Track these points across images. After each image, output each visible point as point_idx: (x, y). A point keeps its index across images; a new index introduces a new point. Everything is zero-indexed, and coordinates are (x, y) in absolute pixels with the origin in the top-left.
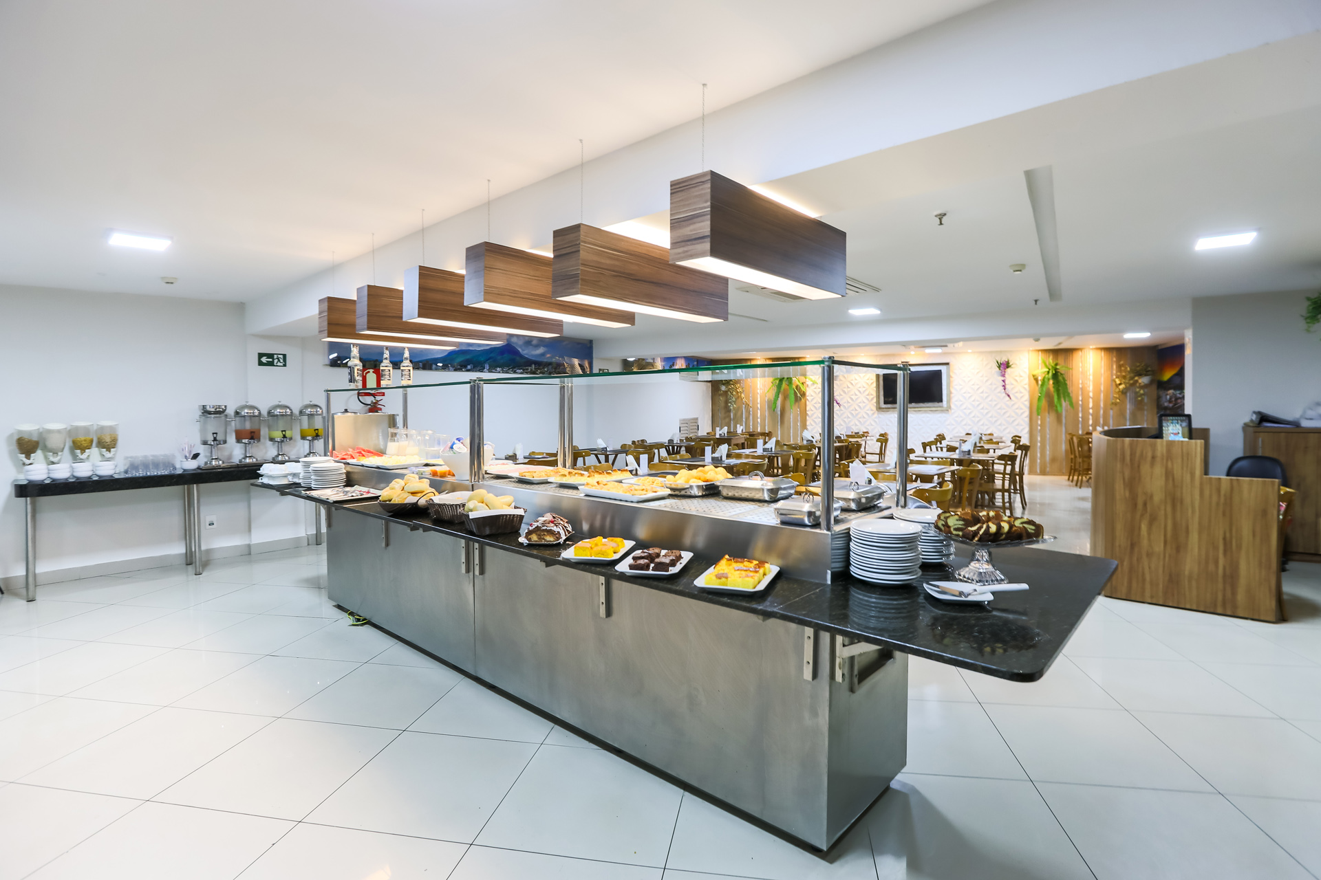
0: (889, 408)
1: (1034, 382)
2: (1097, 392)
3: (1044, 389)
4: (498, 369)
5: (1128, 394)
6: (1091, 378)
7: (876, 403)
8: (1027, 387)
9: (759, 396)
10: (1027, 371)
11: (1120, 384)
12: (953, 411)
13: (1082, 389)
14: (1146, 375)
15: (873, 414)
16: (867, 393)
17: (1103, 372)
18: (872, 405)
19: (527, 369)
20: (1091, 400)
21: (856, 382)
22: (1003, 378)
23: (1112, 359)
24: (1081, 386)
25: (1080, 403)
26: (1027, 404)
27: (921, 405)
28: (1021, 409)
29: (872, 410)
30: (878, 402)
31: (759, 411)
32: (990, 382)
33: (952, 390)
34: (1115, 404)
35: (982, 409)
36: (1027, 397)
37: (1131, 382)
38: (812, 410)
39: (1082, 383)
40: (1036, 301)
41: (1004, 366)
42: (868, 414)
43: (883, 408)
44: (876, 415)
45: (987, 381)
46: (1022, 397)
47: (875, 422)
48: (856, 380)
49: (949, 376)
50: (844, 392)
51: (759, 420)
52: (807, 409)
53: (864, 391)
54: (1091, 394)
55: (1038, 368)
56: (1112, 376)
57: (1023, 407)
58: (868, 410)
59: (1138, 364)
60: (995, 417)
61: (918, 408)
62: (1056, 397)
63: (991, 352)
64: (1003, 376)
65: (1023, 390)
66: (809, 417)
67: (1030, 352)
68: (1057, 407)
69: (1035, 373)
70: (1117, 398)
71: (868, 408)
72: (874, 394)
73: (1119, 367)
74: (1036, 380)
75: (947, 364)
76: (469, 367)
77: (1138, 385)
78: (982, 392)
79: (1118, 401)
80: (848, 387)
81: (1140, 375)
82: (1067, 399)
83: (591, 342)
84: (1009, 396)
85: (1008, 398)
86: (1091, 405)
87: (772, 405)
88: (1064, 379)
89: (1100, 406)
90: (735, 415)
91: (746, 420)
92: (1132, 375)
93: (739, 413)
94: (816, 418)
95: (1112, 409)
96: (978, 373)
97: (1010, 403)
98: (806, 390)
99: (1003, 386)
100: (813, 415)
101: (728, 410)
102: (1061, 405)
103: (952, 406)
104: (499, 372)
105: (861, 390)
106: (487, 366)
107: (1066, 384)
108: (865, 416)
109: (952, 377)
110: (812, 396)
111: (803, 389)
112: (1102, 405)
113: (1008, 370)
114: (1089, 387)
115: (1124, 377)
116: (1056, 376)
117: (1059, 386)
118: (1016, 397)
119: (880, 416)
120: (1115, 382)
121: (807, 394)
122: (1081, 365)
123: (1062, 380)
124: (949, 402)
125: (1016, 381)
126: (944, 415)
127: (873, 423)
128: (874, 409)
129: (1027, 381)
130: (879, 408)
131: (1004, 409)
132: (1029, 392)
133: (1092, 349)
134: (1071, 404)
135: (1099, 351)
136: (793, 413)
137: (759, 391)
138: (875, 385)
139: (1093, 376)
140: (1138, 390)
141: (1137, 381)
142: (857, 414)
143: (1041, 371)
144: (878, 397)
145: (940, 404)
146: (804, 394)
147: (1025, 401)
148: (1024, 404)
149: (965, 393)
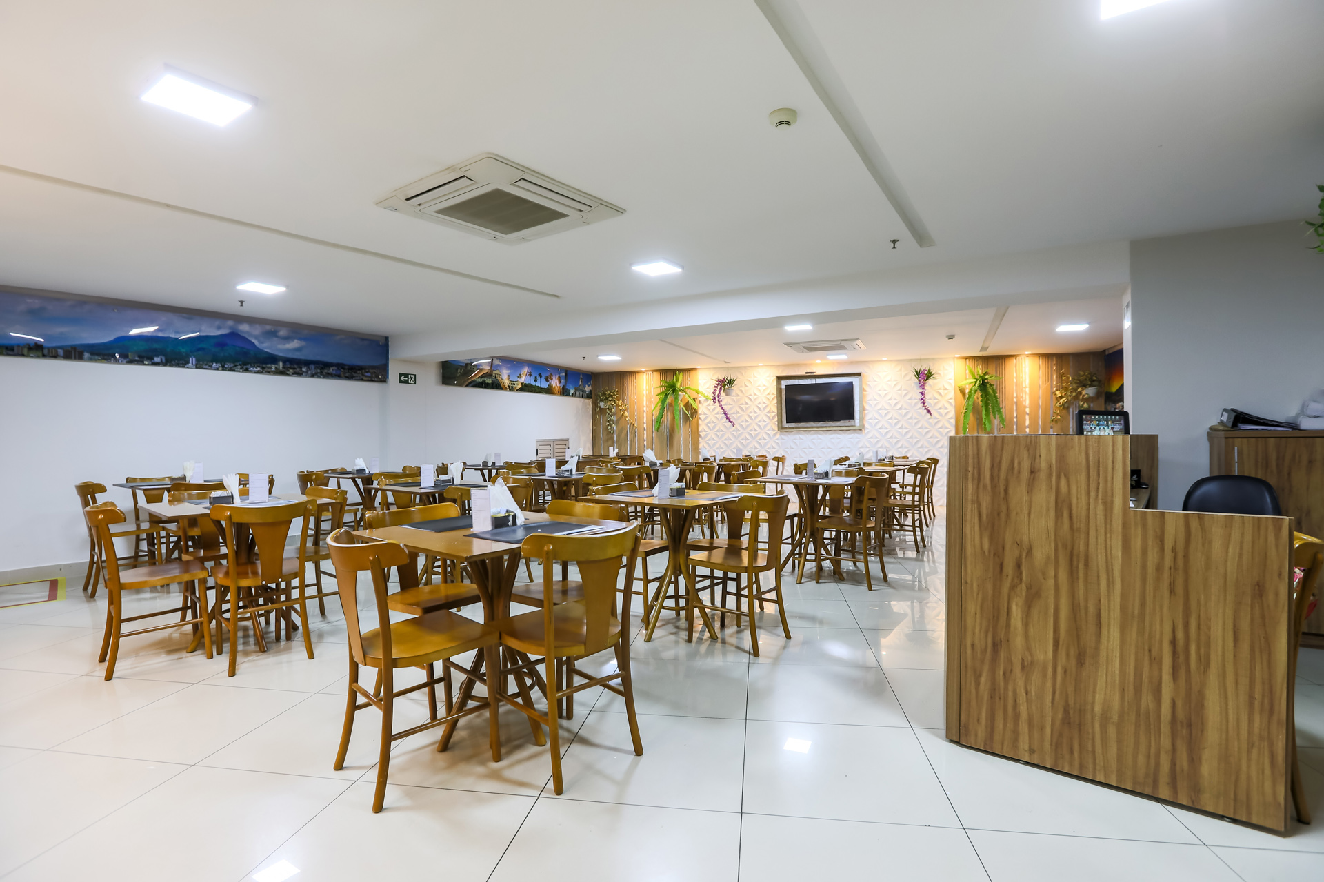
0: (793, 428)
1: (961, 395)
2: (1034, 407)
3: (970, 403)
4: (214, 365)
5: (1071, 410)
6: (1027, 390)
7: (778, 421)
8: (952, 401)
9: (645, 415)
10: (952, 382)
11: (1061, 397)
12: (867, 431)
13: (1016, 403)
14: (1091, 386)
15: (775, 435)
16: (767, 410)
17: (1041, 383)
18: (774, 425)
19: (271, 368)
20: (1027, 417)
21: (756, 397)
22: (921, 391)
23: (1052, 368)
24: (1015, 400)
25: (1015, 420)
26: (953, 421)
27: (831, 423)
28: (947, 428)
29: (774, 430)
30: (780, 421)
31: (645, 432)
32: (909, 397)
33: (867, 407)
34: (1056, 421)
35: (901, 428)
36: (952, 414)
37: (1074, 394)
38: (705, 431)
39: (1016, 397)
40: (894, 242)
41: (924, 376)
42: (768, 434)
43: (786, 428)
44: (778, 436)
45: (906, 395)
46: (947, 413)
47: (777, 444)
48: (755, 394)
49: (862, 390)
50: (742, 409)
51: (645, 443)
52: (700, 429)
53: (765, 408)
54: (1027, 410)
55: (966, 379)
56: (1052, 388)
57: (947, 425)
58: (769, 430)
59: (1082, 373)
60: (916, 438)
61: (826, 427)
62: (984, 412)
63: (911, 360)
64: (922, 387)
65: (947, 405)
66: (702, 439)
67: (956, 360)
68: (985, 425)
69: (960, 385)
70: (1058, 414)
71: (768, 427)
72: (776, 410)
73: (1060, 376)
74: (962, 391)
75: (859, 375)
76: (157, 359)
77: (1081, 397)
78: (901, 409)
79: (1059, 417)
80: (746, 404)
81: (1084, 386)
82: (997, 416)
83: (387, 338)
84: (929, 411)
85: (929, 415)
86: (1027, 423)
87: (659, 424)
88: (993, 391)
89: (1038, 423)
90: (618, 436)
91: (631, 441)
92: (1075, 386)
93: (623, 435)
94: (709, 440)
95: (1051, 428)
96: (895, 385)
97: (933, 421)
98: (698, 407)
99: (922, 399)
100: (706, 436)
101: (610, 433)
102: (991, 423)
103: (867, 425)
104: (217, 369)
105: (762, 406)
106: (192, 360)
107: (996, 397)
108: (766, 437)
109: (865, 391)
110: (705, 414)
111: (694, 406)
112: (1040, 423)
113: (930, 381)
114: (1025, 400)
115: (1066, 389)
116: (984, 385)
117: (988, 399)
118: (940, 414)
119: (782, 437)
120: (1055, 394)
121: (700, 412)
122: (1015, 375)
123: (992, 393)
124: (862, 419)
125: (940, 394)
126: (856, 435)
127: (775, 445)
128: (776, 429)
129: (952, 394)
130: (781, 428)
131: (926, 428)
132: (955, 407)
133: (1028, 356)
134: (1003, 420)
135: (1037, 358)
136: (683, 433)
137: (645, 409)
138: (775, 401)
139: (1030, 388)
140: (1081, 403)
141: (1080, 393)
142: (757, 435)
143: (968, 382)
144: (780, 414)
145: (851, 422)
146: (695, 413)
147: (951, 418)
148: (950, 423)
149: (880, 409)
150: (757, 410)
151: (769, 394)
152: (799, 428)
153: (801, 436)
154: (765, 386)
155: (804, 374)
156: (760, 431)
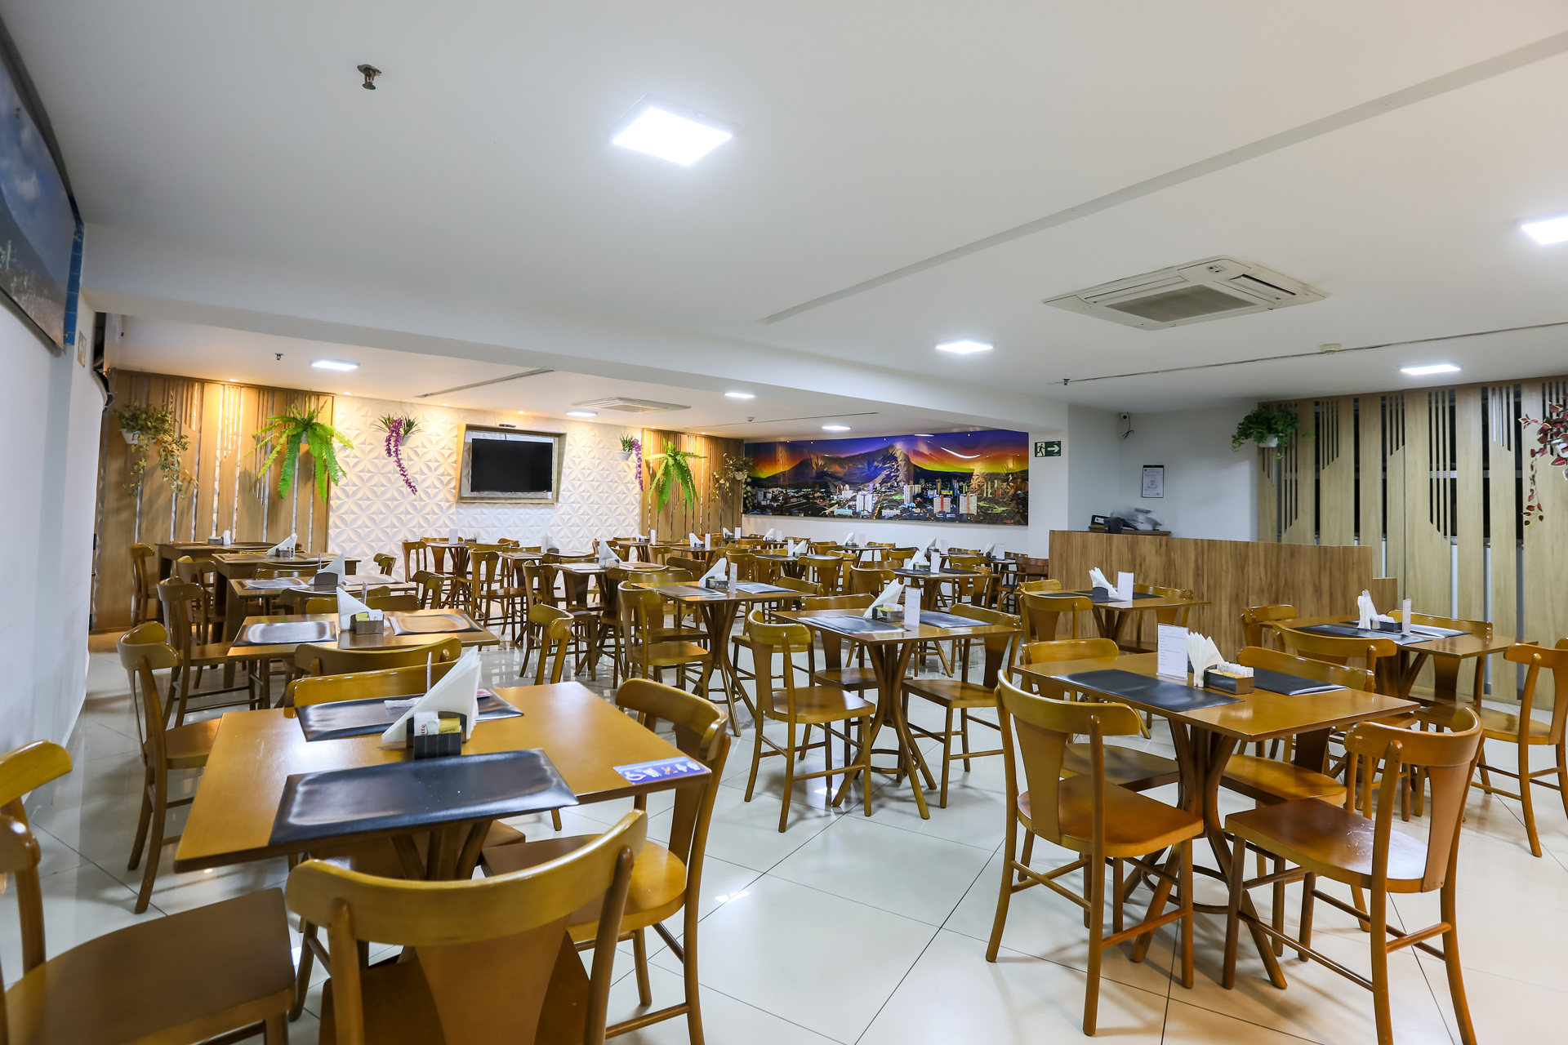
0: (476, 498)
7: (456, 488)
9: (217, 464)
11: (724, 478)
12: (564, 503)
15: (449, 507)
16: (440, 471)
17: (707, 455)
18: (447, 494)
21: (424, 450)
26: (638, 497)
28: (633, 504)
29: (447, 501)
30: (461, 490)
31: (216, 496)
33: (564, 474)
34: (714, 500)
38: (339, 499)
42: (440, 507)
43: (466, 498)
44: (453, 509)
46: (633, 489)
47: (452, 520)
48: (424, 447)
49: (559, 454)
51: (214, 517)
53: (435, 468)
55: (655, 453)
57: (633, 501)
58: (441, 501)
61: (516, 499)
67: (643, 431)
69: (648, 458)
71: (440, 496)
72: (455, 473)
74: (649, 468)
75: (557, 435)
87: (250, 484)
89: (700, 502)
90: (150, 503)
91: (177, 517)
94: (345, 513)
95: (710, 507)
100: (340, 506)
103: (564, 496)
105: (433, 465)
108: (436, 510)
109: (564, 456)
112: (702, 502)
115: (724, 471)
119: (461, 511)
124: (558, 488)
126: (551, 510)
127: (448, 522)
128: (452, 499)
130: (461, 499)
131: (615, 504)
132: (641, 482)
133: (696, 435)
135: (702, 438)
136: (299, 501)
137: (218, 452)
142: (423, 507)
143: (657, 457)
144: (463, 479)
145: (551, 493)
147: (636, 494)
148: (635, 498)
149: (574, 480)
150: (425, 470)
151: (443, 448)
152: (482, 498)
153: (484, 510)
154: (439, 435)
155: (498, 426)
156: (428, 501)
